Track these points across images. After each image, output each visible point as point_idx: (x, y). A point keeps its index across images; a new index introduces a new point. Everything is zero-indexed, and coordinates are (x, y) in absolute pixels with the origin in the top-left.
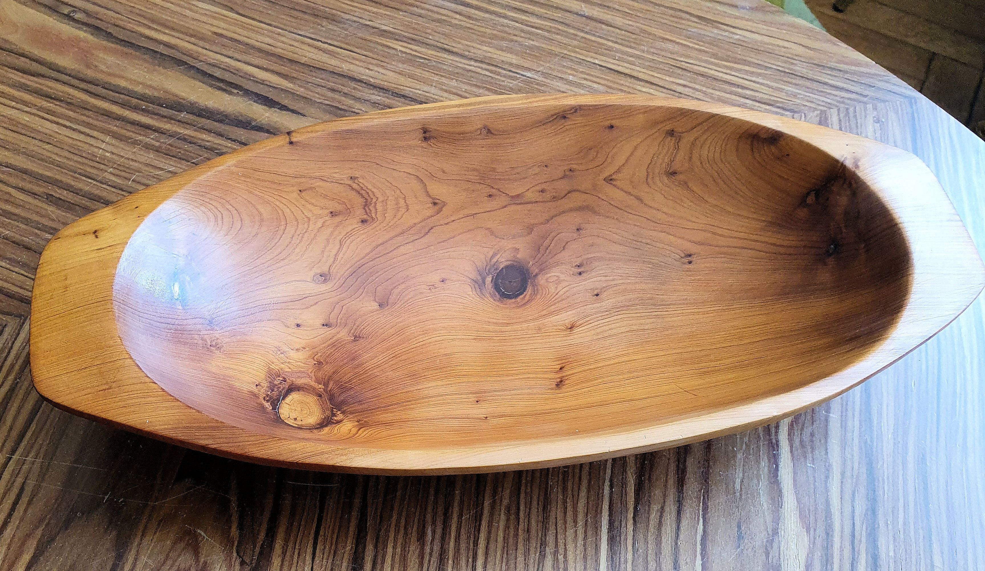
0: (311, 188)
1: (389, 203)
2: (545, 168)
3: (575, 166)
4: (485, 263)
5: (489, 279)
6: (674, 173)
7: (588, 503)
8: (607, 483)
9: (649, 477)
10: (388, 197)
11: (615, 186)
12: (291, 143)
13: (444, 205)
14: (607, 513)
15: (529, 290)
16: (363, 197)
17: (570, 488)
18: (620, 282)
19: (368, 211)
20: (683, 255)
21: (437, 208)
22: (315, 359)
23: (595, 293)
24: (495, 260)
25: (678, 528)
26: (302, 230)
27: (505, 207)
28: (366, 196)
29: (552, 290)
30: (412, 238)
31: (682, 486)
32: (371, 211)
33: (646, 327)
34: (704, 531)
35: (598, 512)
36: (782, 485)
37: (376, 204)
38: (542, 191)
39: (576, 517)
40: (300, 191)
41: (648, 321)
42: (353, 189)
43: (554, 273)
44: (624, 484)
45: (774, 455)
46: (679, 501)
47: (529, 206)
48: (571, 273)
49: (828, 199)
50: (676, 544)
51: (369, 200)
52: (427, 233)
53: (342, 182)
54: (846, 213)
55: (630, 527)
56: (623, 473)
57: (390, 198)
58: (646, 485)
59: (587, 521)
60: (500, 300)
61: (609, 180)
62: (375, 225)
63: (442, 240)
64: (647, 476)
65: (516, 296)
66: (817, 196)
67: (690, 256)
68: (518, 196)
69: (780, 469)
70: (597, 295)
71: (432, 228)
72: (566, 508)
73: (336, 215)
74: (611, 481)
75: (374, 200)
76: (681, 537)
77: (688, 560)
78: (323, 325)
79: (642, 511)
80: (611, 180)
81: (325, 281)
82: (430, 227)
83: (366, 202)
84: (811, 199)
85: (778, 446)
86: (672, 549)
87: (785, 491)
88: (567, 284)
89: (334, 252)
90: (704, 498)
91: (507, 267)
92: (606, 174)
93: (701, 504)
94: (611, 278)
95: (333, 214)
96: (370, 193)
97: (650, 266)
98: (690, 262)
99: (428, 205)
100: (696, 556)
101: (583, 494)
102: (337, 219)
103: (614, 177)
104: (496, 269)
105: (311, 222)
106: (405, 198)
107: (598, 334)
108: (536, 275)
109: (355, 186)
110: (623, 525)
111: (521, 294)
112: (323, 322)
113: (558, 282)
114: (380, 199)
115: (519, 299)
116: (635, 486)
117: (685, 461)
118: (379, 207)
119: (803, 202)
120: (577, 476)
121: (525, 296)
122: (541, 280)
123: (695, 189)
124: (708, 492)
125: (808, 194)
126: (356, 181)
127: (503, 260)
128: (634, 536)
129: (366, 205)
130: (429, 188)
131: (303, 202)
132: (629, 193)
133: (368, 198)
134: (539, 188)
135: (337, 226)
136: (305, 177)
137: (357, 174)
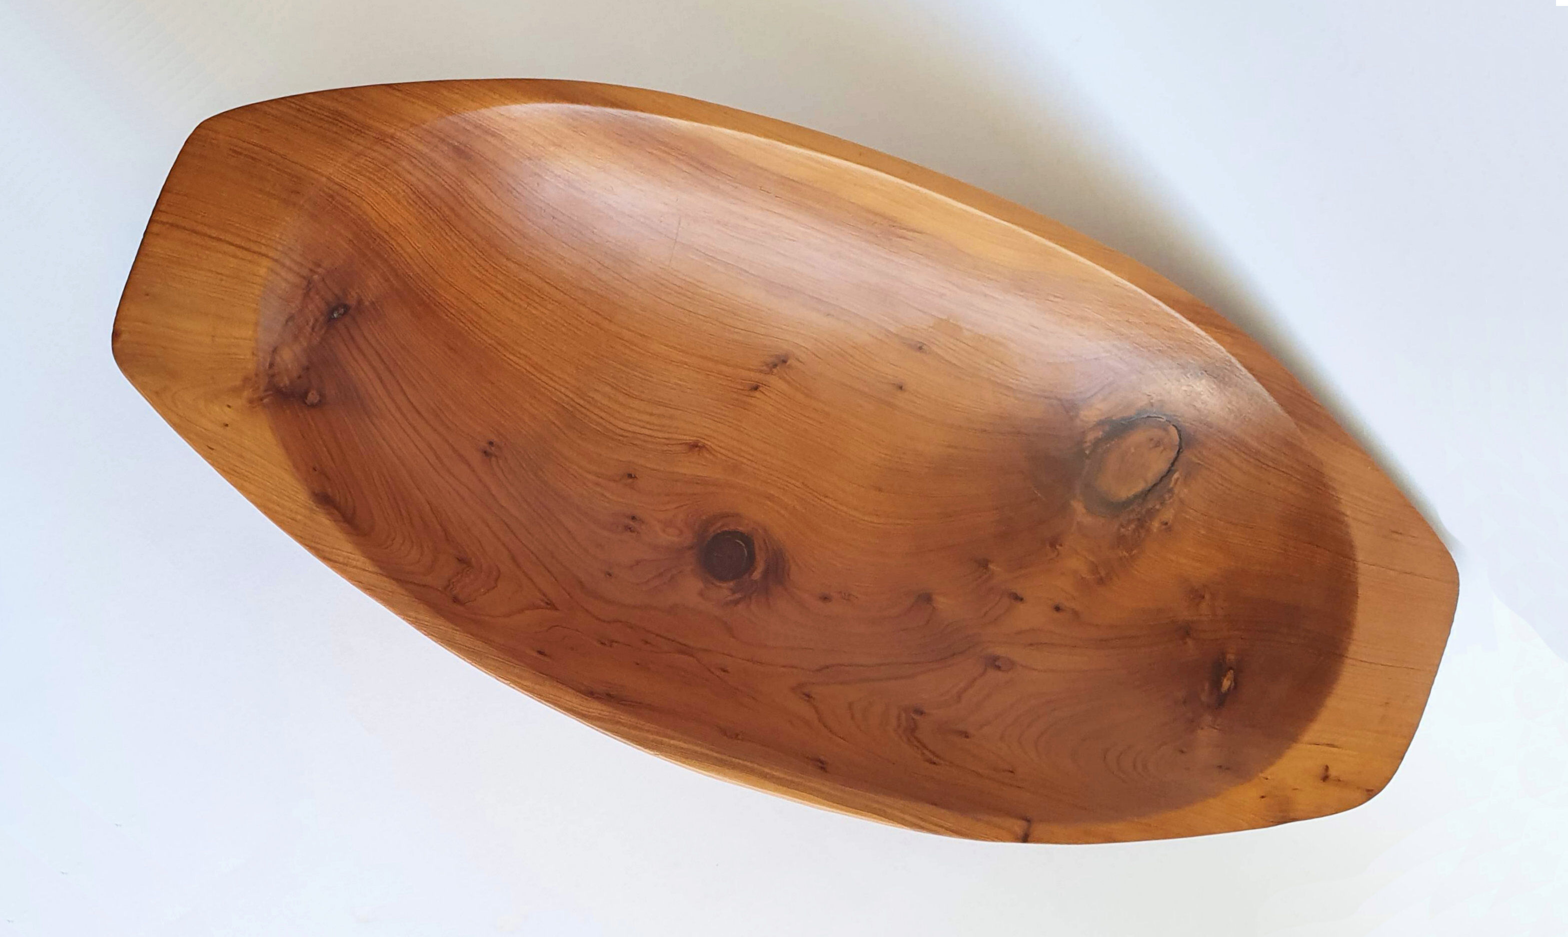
1: (878, 721)
3: (596, 644)
4: (752, 599)
5: (757, 575)
6: (460, 560)
10: (879, 727)
11: (544, 595)
13: (795, 688)
15: (712, 530)
18: (590, 476)
19: (911, 721)
20: (493, 459)
21: (807, 690)
22: (1056, 553)
23: (630, 480)
24: (737, 596)
27: (707, 650)
29: (682, 516)
30: (851, 669)
32: (907, 721)
33: (607, 389)
37: (899, 727)
40: (1013, 772)
41: (598, 397)
43: (668, 538)
48: (643, 527)
51: (908, 733)
52: (827, 667)
57: (876, 725)
60: (758, 539)
61: (551, 605)
62: (905, 702)
63: (808, 651)
65: (733, 532)
67: (485, 452)
68: (682, 653)
70: (630, 476)
71: (817, 670)
73: (961, 731)
75: (900, 731)
78: (1022, 599)
80: (548, 604)
81: (996, 658)
82: (821, 673)
83: (913, 732)
88: (659, 514)
91: (723, 579)
92: (553, 613)
94: (598, 489)
95: (964, 734)
96: (906, 740)
97: (540, 473)
98: (491, 443)
99: (818, 697)
102: (961, 726)
103: (543, 604)
104: (740, 584)
105: (999, 735)
106: (853, 717)
107: (671, 417)
108: (691, 548)
111: (724, 533)
112: (1021, 606)
113: (668, 523)
114: (890, 728)
115: (732, 527)
118: (893, 721)
121: (722, 526)
122: (689, 537)
123: (438, 527)
127: (724, 590)
129: (913, 728)
130: (814, 714)
132: (526, 574)
133: (910, 736)
135: (966, 717)
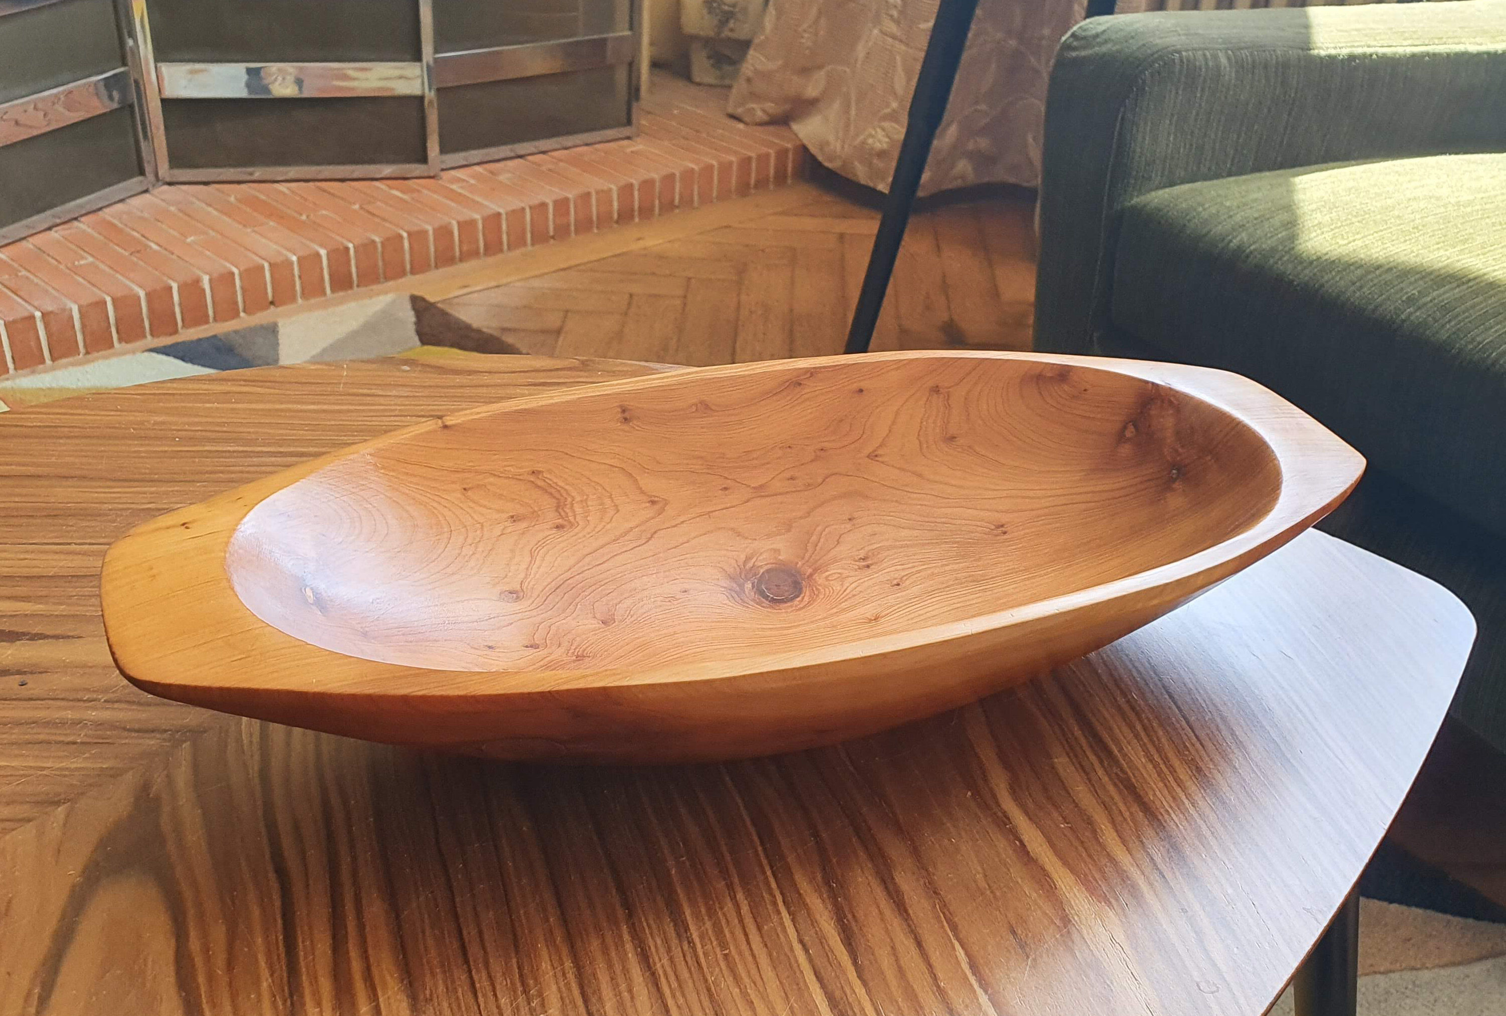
0: (478, 486)
1: (590, 503)
2: (789, 450)
3: (826, 445)
4: (738, 569)
5: (748, 586)
6: (953, 438)
7: (781, 983)
8: (797, 947)
9: (854, 916)
10: (587, 495)
11: (883, 463)
12: (445, 427)
13: (666, 504)
14: (817, 985)
15: (807, 592)
16: (554, 497)
17: (744, 975)
19: (563, 514)
20: (993, 528)
21: (657, 507)
23: (895, 582)
24: (750, 564)
25: (930, 966)
26: (474, 539)
27: (747, 501)
28: (558, 496)
29: (837, 587)
30: (631, 546)
31: (906, 911)
32: (567, 514)
34: (967, 954)
35: (801, 989)
36: (1040, 862)
37: (572, 505)
38: (792, 478)
39: (773, 1008)
40: (465, 489)
42: (538, 487)
43: (834, 571)
44: (822, 940)
45: (1010, 830)
46: (912, 931)
47: (780, 498)
48: (856, 568)
49: (1149, 426)
50: (938, 987)
51: (562, 499)
52: (650, 539)
53: (521, 477)
54: (1178, 433)
55: (860, 991)
56: (812, 924)
57: (591, 497)
58: (855, 928)
59: (791, 1008)
60: (771, 607)
61: (873, 456)
62: (576, 530)
63: (673, 546)
64: (850, 916)
65: (792, 599)
66: (1135, 426)
67: (1002, 526)
68: (761, 487)
69: (1026, 844)
70: (898, 585)
71: (655, 532)
72: (752, 1002)
73: (520, 520)
74: (801, 941)
75: (569, 500)
76: (940, 975)
77: (968, 1001)
78: (526, 647)
79: (866, 963)
80: (876, 456)
82: (653, 531)
83: (558, 503)
84: (1130, 432)
85: (1008, 819)
86: (936, 998)
87: (1048, 867)
88: (854, 579)
89: (523, 566)
90: (944, 914)
91: (769, 571)
92: (868, 450)
93: (945, 923)
95: (514, 519)
96: (562, 491)
98: (1004, 533)
99: (644, 505)
100: (975, 992)
101: (768, 973)
102: (523, 525)
103: (878, 453)
104: (755, 575)
105: (485, 529)
106: (610, 497)
108: (811, 575)
109: (540, 483)
110: (848, 992)
111: (797, 596)
112: (525, 643)
113: (842, 579)
114: (578, 498)
116: (839, 935)
117: (893, 879)
118: (578, 509)
119: (1120, 437)
120: (747, 953)
121: (803, 598)
122: (820, 579)
124: (945, 905)
125: (1125, 428)
126: (540, 477)
127: (763, 562)
128: (871, 1000)
129: (558, 507)
130: (642, 483)
131: (471, 504)
132: (903, 470)
133: (559, 497)
134: (787, 475)
135: (523, 533)
136: (470, 471)
137: (539, 467)
